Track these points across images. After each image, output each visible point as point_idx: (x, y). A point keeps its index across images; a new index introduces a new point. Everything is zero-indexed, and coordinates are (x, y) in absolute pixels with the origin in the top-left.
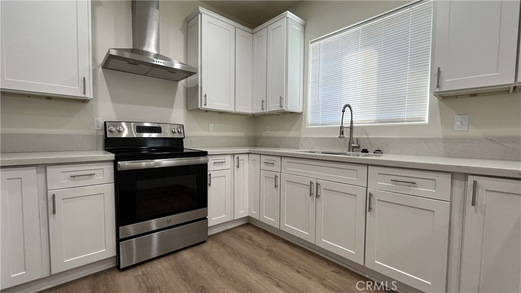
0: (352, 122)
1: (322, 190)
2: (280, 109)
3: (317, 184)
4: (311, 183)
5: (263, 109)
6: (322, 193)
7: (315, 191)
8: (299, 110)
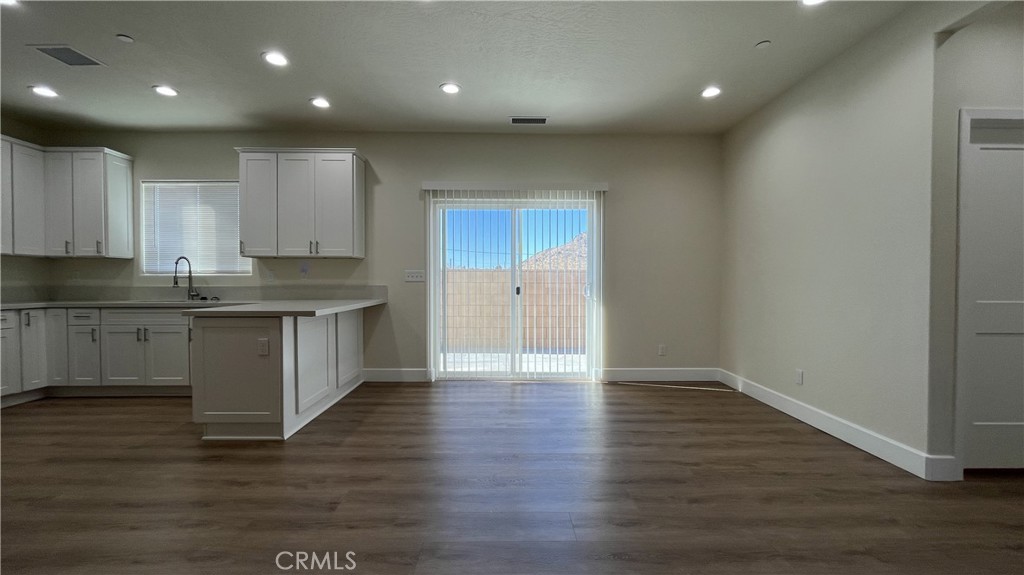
0: (190, 272)
1: (151, 335)
2: (97, 254)
3: (145, 330)
4: (139, 329)
5: (67, 252)
6: (151, 336)
7: (142, 336)
8: (129, 255)
